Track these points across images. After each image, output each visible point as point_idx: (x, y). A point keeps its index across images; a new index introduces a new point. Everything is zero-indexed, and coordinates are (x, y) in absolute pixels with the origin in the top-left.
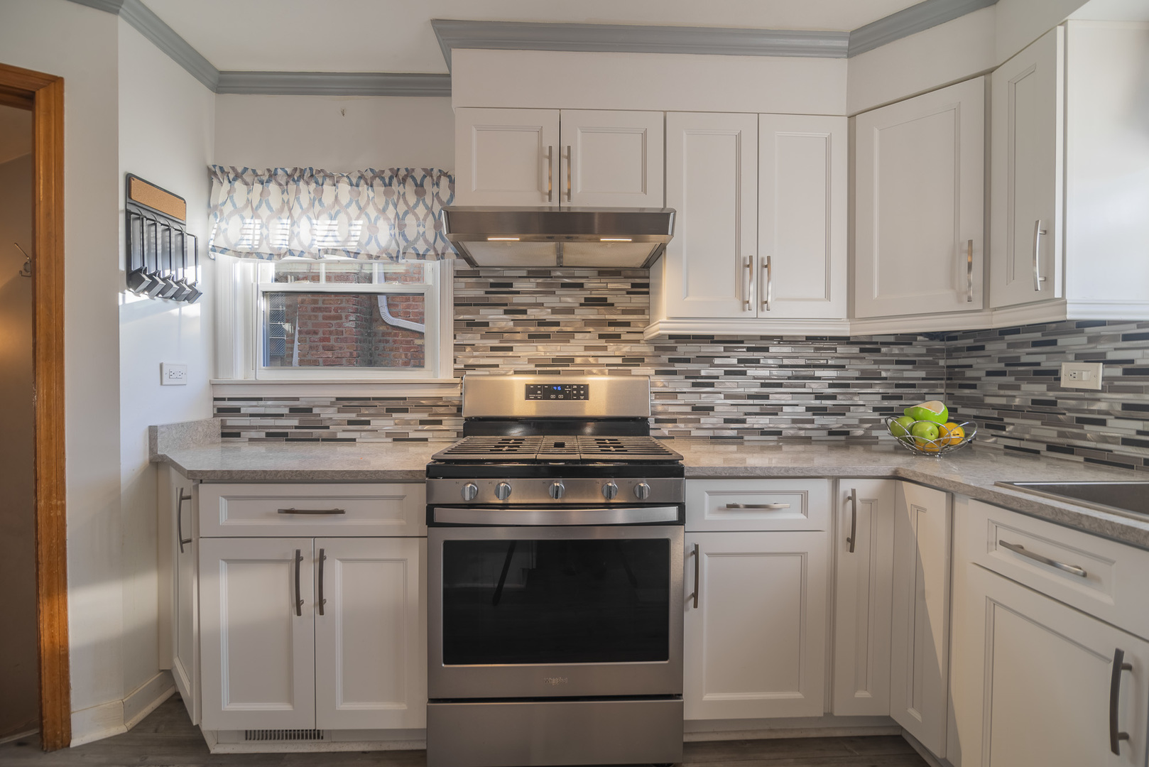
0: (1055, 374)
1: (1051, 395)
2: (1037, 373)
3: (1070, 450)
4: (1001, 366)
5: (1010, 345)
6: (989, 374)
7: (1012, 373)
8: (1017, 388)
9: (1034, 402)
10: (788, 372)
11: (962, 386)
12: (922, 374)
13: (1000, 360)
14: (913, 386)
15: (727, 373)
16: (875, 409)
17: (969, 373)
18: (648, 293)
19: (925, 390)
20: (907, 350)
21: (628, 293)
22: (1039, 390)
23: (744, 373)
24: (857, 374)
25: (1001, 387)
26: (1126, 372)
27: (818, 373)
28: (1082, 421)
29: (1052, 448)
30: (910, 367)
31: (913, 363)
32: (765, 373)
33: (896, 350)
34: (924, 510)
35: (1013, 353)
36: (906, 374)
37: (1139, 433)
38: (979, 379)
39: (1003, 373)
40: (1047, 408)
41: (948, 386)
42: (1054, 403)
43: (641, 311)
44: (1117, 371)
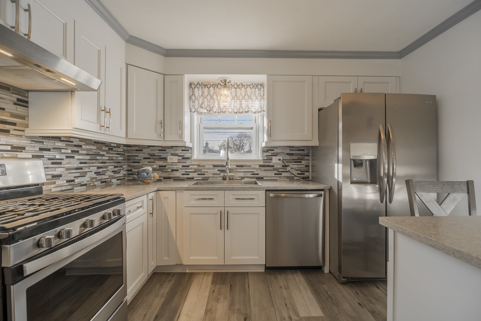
0: (165, 159)
1: (164, 164)
2: (160, 158)
3: (170, 178)
4: (149, 156)
5: (151, 150)
6: (144, 158)
7: (152, 158)
8: (155, 162)
9: (160, 166)
10: (88, 157)
11: (134, 162)
12: (122, 158)
13: (148, 154)
14: (120, 162)
15: (67, 157)
16: (113, 171)
17: (136, 158)
18: (27, 107)
19: (123, 164)
20: (119, 150)
21: (15, 104)
22: (161, 163)
23: (73, 157)
24: (107, 158)
25: (149, 162)
26: (183, 158)
27: (98, 158)
28: (172, 170)
29: (165, 178)
30: (119, 156)
31: (119, 154)
32: (81, 157)
33: (116, 149)
34: (167, 198)
35: (152, 152)
36: (119, 158)
37: (186, 172)
38: (141, 160)
39: (150, 158)
40: (163, 168)
41: (128, 162)
42: (165, 166)
43: (23, 118)
44: (181, 158)
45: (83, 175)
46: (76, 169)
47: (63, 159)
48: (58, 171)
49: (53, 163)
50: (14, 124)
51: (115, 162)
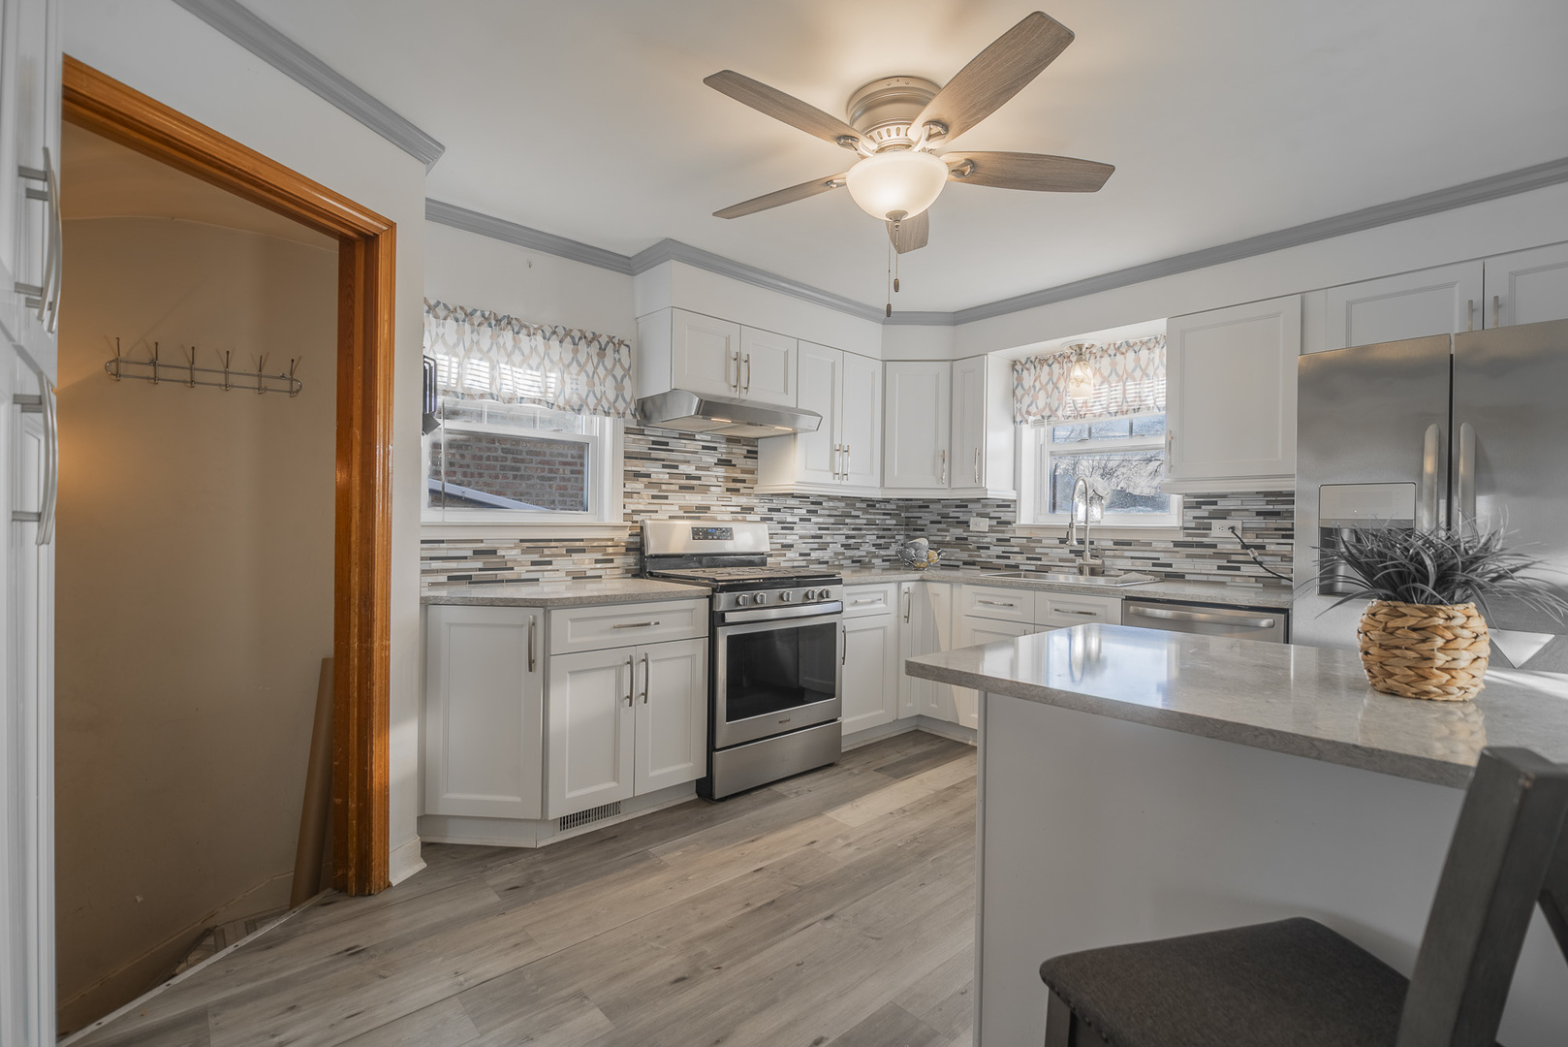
0: (967, 523)
1: (965, 535)
2: (958, 522)
3: (973, 563)
4: (939, 518)
5: (944, 506)
6: (932, 522)
7: (945, 523)
8: (948, 531)
9: (957, 539)
10: (832, 520)
11: (915, 530)
12: (894, 522)
13: (938, 514)
14: (890, 530)
15: (801, 520)
16: (874, 545)
17: (919, 522)
18: (756, 458)
19: (895, 532)
20: (888, 506)
21: (745, 457)
22: (959, 532)
23: (810, 520)
24: (865, 521)
25: (939, 530)
26: (998, 523)
27: (847, 521)
28: (979, 548)
29: (965, 563)
30: (889, 517)
31: (889, 514)
32: (821, 520)
33: (882, 506)
34: (938, 595)
35: (945, 511)
36: (888, 522)
37: (1003, 552)
38: (926, 525)
39: (940, 522)
40: (963, 542)
41: (906, 530)
42: (966, 539)
43: (752, 472)
44: (994, 522)
45: (823, 547)
46: (813, 537)
47: (795, 523)
48: (788, 540)
49: (783, 528)
50: (744, 481)
51: (879, 529)
